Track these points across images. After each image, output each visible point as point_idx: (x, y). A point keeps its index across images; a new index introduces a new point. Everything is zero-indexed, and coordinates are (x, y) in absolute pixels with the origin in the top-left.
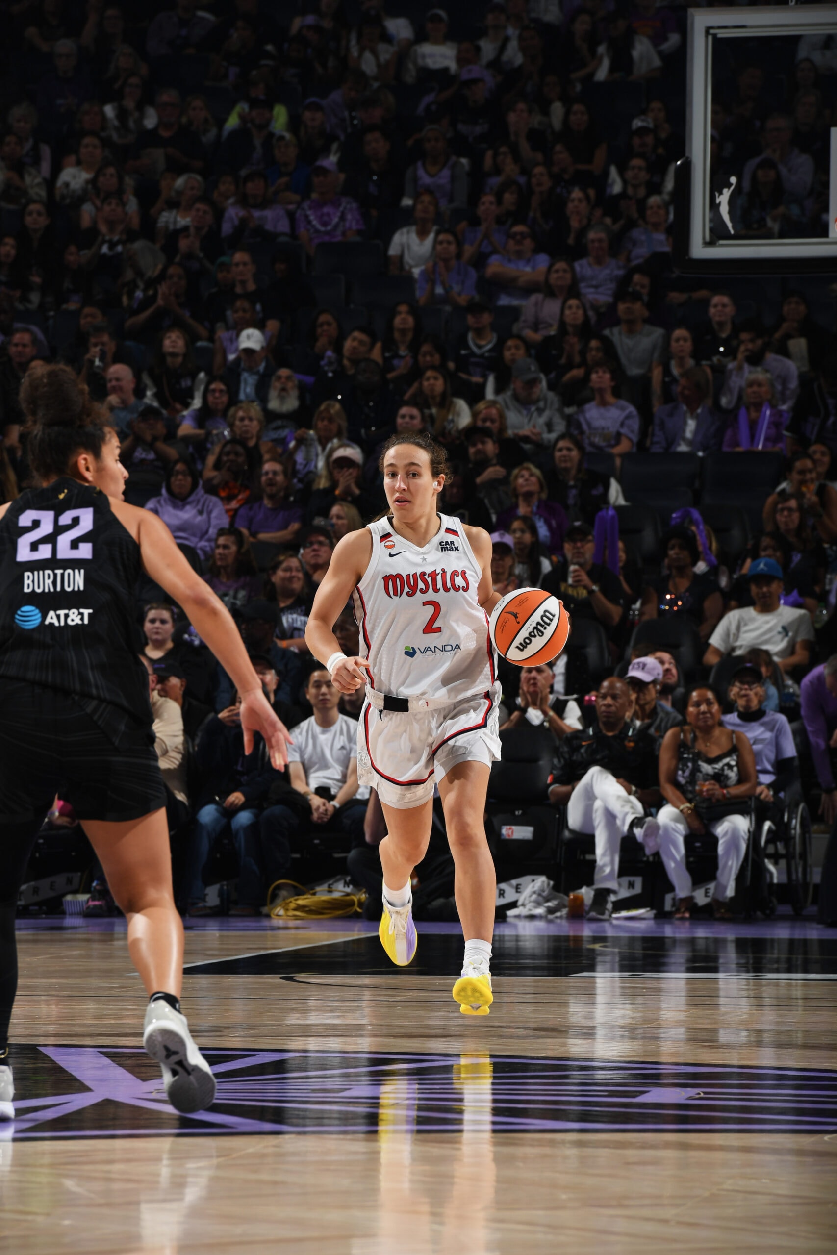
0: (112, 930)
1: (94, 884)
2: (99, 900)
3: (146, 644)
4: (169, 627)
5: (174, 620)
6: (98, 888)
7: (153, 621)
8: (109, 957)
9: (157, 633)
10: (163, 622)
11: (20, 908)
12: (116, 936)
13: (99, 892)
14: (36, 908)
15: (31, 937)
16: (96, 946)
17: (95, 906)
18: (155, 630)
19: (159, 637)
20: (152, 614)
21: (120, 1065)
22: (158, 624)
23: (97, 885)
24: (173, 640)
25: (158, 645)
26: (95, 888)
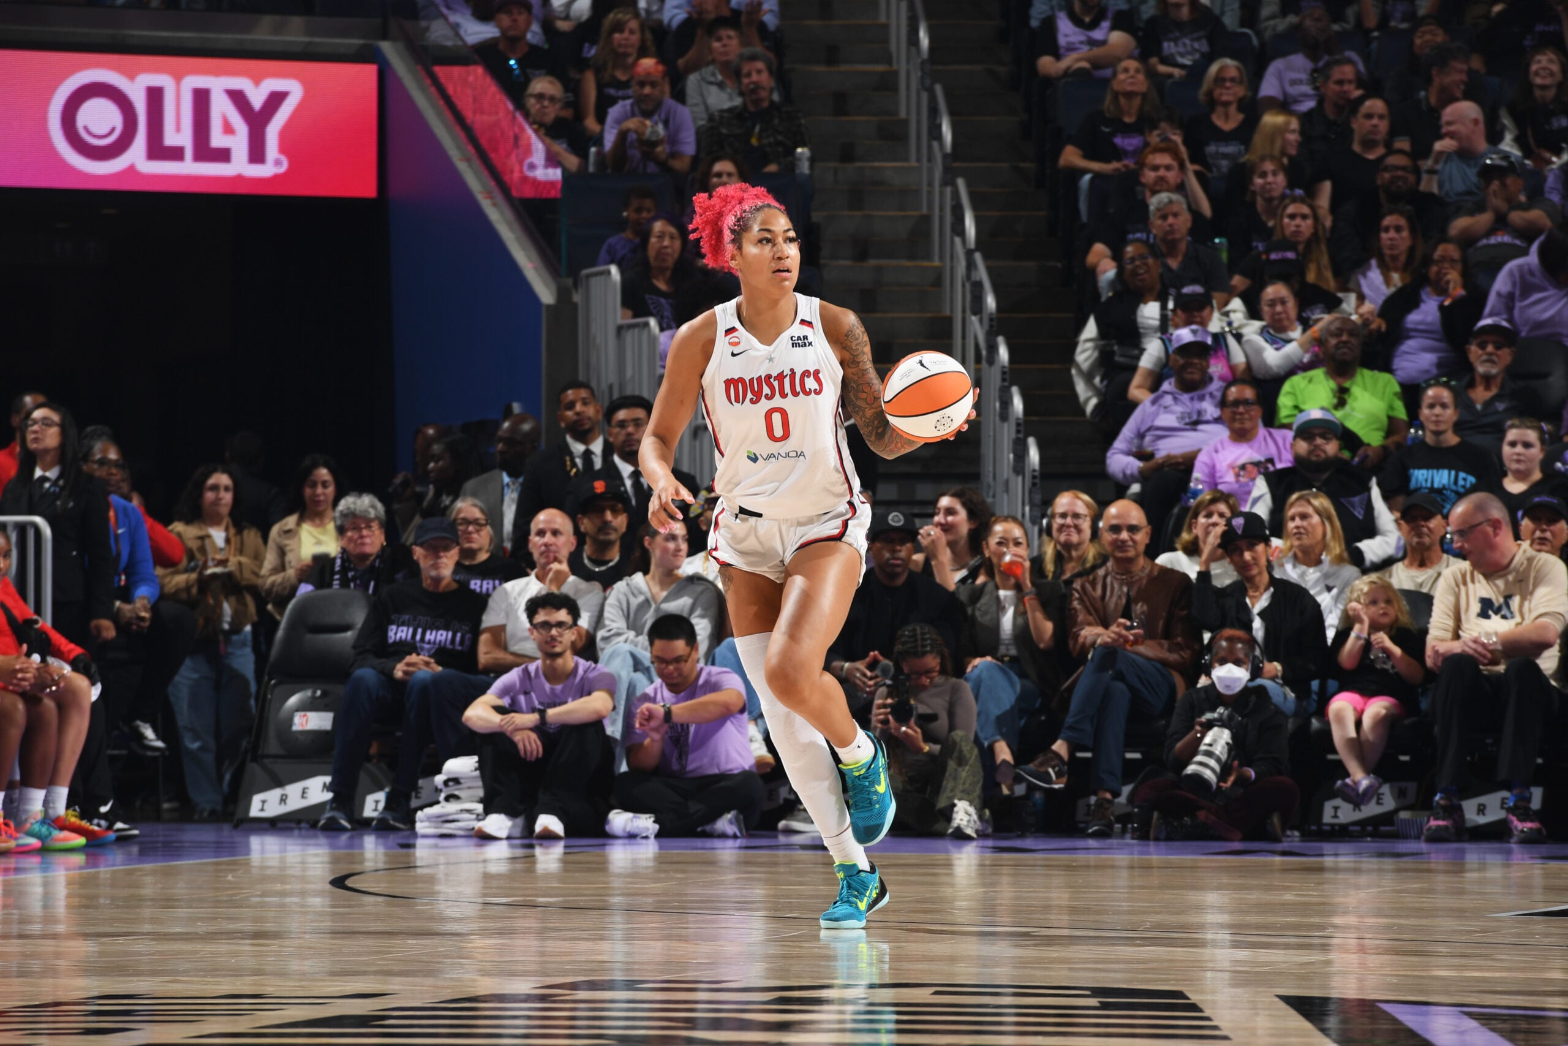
0: (1463, 858)
1: (1437, 798)
2: (1443, 819)
3: (1505, 474)
4: (1536, 452)
5: (1543, 441)
6: (1442, 802)
7: (1513, 444)
8: (1461, 892)
9: (1518, 461)
10: (1527, 445)
11: (1337, 828)
12: (1468, 866)
13: (1444, 808)
14: (1358, 828)
15: (1352, 865)
16: (1441, 878)
17: (1438, 827)
18: (1515, 457)
19: (1521, 467)
20: (1512, 435)
21: (1493, 1030)
22: (1519, 449)
23: (1441, 798)
24: (1543, 470)
25: (1521, 476)
26: (1438, 803)
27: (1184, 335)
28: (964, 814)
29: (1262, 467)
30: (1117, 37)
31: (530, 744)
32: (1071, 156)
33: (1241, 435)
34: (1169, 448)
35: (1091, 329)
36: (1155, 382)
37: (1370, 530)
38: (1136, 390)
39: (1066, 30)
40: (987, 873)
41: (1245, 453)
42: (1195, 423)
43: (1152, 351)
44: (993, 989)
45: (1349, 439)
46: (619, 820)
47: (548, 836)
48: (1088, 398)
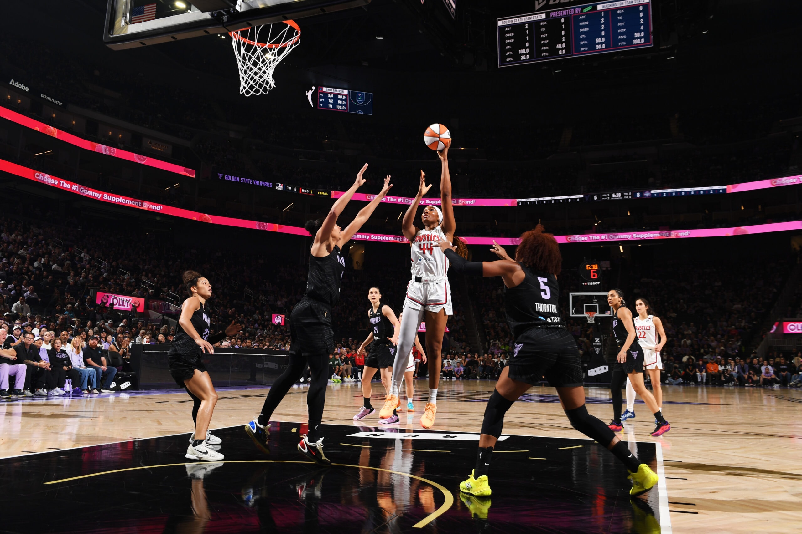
27: (494, 343)
28: (478, 377)
29: (499, 352)
30: (489, 322)
31: (447, 372)
32: (486, 330)
33: (498, 350)
34: (493, 351)
35: (487, 343)
36: (492, 346)
37: (507, 357)
38: (491, 347)
39: (485, 321)
40: (480, 382)
41: (498, 351)
42: (495, 349)
43: (492, 344)
44: (480, 391)
45: (506, 350)
46: (453, 377)
47: (448, 379)
48: (487, 347)
